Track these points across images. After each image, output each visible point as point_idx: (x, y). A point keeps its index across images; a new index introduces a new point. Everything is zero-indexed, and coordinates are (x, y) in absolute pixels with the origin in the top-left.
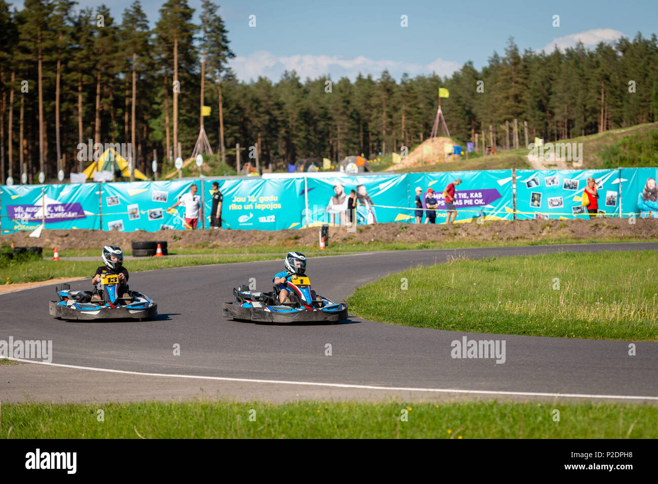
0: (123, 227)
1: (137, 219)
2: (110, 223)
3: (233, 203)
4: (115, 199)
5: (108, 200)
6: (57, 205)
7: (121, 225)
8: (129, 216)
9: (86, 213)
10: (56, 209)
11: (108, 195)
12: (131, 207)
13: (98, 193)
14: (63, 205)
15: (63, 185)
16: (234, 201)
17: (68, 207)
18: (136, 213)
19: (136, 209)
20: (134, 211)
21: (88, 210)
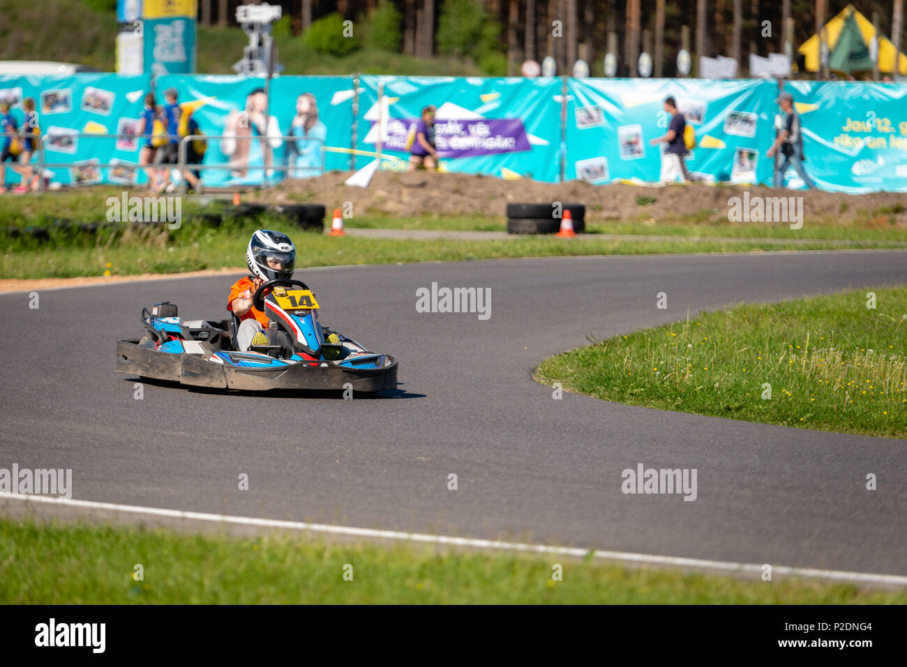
0: (607, 173)
1: (637, 156)
2: (581, 165)
3: (845, 133)
4: (594, 114)
5: (580, 115)
6: (474, 122)
7: (602, 169)
8: (621, 149)
9: (533, 139)
10: (472, 129)
11: (580, 104)
12: (626, 132)
13: (558, 98)
14: (486, 122)
15: (488, 79)
16: (845, 128)
17: (497, 126)
18: (636, 143)
19: (637, 136)
20: (633, 139)
21: (537, 134)
